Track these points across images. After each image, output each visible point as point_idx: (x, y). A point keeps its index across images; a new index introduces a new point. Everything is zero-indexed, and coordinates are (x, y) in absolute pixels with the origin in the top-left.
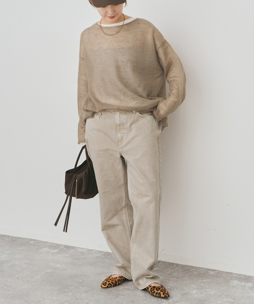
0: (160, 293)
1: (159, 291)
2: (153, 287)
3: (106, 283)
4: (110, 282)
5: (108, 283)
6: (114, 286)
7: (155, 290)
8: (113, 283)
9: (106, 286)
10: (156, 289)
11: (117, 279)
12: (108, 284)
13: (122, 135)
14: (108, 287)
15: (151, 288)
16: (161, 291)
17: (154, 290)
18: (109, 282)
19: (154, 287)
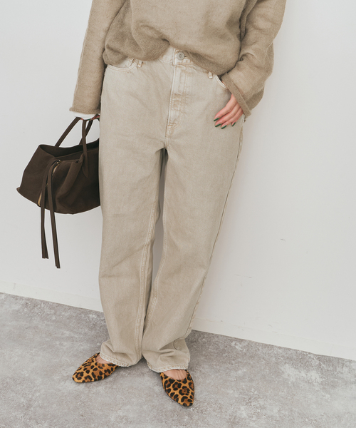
0: (177, 395)
1: (177, 392)
2: (170, 380)
3: (82, 374)
4: (90, 374)
5: (85, 374)
6: (95, 380)
7: (171, 387)
8: (94, 376)
9: (81, 381)
10: (173, 386)
11: (105, 368)
12: (86, 378)
13: (178, 114)
14: (84, 382)
15: (166, 382)
16: (180, 392)
17: (169, 385)
18: (88, 372)
19: (172, 381)
